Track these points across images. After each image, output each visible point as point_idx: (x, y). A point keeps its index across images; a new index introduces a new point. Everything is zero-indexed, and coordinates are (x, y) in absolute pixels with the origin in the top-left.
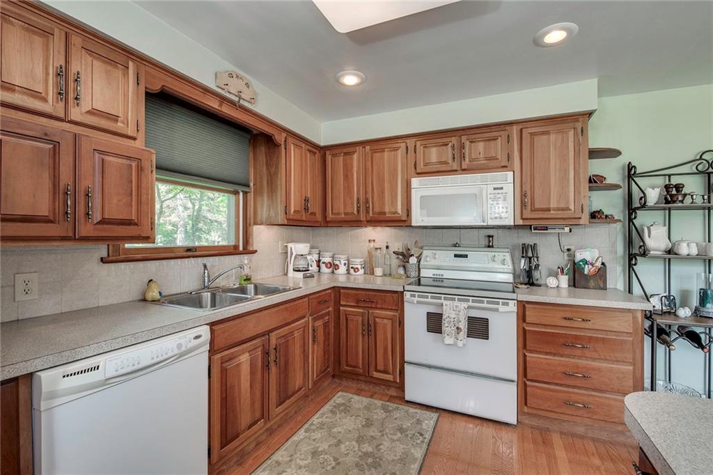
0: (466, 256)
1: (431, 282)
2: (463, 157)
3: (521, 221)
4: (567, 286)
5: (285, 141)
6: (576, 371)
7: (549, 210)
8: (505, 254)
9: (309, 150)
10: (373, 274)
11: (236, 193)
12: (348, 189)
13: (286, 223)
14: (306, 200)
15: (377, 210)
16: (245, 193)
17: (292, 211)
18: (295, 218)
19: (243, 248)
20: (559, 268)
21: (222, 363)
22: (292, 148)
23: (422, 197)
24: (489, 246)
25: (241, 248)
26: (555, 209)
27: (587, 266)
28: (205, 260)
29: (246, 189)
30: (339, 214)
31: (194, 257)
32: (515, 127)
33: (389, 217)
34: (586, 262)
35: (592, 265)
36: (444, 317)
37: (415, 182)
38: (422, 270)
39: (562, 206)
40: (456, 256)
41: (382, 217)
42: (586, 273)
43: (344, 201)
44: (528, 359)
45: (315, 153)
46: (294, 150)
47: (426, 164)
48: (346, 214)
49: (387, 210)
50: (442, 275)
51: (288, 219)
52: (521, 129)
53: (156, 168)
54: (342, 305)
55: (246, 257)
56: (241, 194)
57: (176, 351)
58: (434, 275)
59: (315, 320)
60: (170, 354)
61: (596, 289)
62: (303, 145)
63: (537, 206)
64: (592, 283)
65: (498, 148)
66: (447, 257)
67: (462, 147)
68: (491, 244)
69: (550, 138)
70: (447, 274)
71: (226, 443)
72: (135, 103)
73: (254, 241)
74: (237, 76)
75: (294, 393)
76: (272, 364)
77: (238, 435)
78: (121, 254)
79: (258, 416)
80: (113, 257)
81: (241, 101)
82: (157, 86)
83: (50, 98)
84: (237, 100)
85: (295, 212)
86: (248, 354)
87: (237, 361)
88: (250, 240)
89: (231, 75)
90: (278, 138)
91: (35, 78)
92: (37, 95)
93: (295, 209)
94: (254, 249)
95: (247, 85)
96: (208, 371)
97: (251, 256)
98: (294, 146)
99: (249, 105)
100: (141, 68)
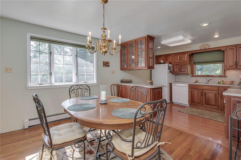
5: (226, 49)
19: (224, 76)
51: (227, 68)
62: (235, 47)
71: (192, 102)
72: (187, 58)
73: (226, 74)
74: (204, 45)
75: (212, 105)
76: (203, 96)
77: (195, 102)
78: (194, 76)
79: (199, 102)
80: (193, 76)
81: (205, 48)
82: (191, 54)
83: (179, 61)
84: (204, 49)
85: (229, 66)
86: (197, 91)
87: (194, 91)
88: (225, 74)
89: (202, 46)
90: (222, 49)
91: (178, 59)
92: (178, 61)
93: (230, 65)
94: (227, 76)
95: (207, 45)
96: (189, 91)
97: (225, 78)
98: (229, 49)
99: (208, 48)
100: (188, 53)
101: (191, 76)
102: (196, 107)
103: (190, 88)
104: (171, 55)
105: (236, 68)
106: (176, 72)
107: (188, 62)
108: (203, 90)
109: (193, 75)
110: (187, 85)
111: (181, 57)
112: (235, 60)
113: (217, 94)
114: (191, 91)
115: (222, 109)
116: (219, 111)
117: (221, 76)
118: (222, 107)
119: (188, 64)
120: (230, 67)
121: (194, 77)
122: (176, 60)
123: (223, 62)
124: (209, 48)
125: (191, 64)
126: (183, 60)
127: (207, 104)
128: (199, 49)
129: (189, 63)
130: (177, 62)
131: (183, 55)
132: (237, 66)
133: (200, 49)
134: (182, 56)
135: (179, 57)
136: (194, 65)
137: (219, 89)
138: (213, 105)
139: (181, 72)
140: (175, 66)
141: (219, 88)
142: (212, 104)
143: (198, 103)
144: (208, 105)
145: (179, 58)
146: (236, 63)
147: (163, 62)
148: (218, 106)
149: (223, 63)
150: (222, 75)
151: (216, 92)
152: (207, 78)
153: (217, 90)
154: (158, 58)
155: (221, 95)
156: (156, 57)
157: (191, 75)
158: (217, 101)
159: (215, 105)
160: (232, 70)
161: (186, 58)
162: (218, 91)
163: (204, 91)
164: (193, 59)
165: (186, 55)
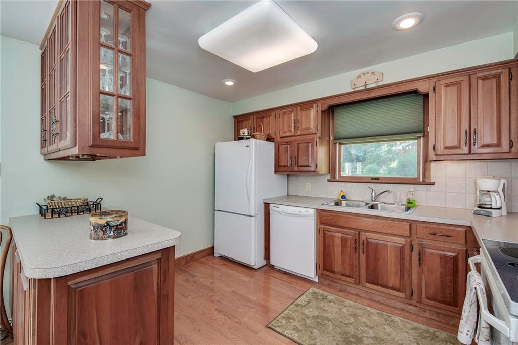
5: (435, 86)
9: (479, 78)
11: (418, 138)
13: (435, 159)
17: (442, 147)
19: (423, 179)
22: (443, 89)
46: (446, 89)
51: (436, 155)
55: (423, 187)
62: (467, 76)
71: (325, 269)
72: (316, 120)
73: (432, 175)
74: (364, 74)
75: (388, 287)
76: (361, 252)
77: (334, 272)
78: (337, 178)
79: (347, 273)
80: (333, 179)
81: (368, 87)
82: (326, 107)
83: (293, 130)
84: (363, 88)
85: (446, 148)
86: (340, 235)
87: (333, 234)
88: (427, 174)
89: (359, 77)
90: (423, 87)
91: (290, 126)
92: (290, 131)
93: (448, 144)
94: (432, 181)
95: (373, 73)
96: (318, 231)
97: (429, 186)
98: (447, 85)
99: (374, 85)
100: (319, 103)
101: (329, 181)
102: (339, 287)
103: (321, 223)
104: (273, 114)
105: (470, 152)
106: (284, 166)
107: (319, 134)
108: (359, 231)
109: (335, 177)
110: (312, 212)
111: (299, 118)
112: (465, 126)
113: (407, 249)
114: (324, 234)
115: (422, 306)
116: (411, 307)
117: (414, 182)
118: (424, 296)
119: (318, 139)
120: (447, 152)
121: (336, 183)
122: (286, 129)
123: (421, 134)
124: (379, 84)
125: (329, 141)
126: (304, 127)
127: (372, 283)
128: (349, 89)
129: (320, 138)
130: (288, 134)
131: (303, 113)
132: (472, 148)
133: (352, 90)
134: (301, 116)
135: (294, 117)
136: (338, 145)
137: (413, 232)
138: (393, 289)
139: (299, 166)
140: (282, 148)
141: (414, 226)
142: (390, 286)
143: (343, 275)
144: (377, 284)
145: (295, 123)
146: (468, 136)
147: (246, 133)
148: (408, 292)
149: (422, 138)
150: (419, 177)
151: (402, 241)
152: (372, 185)
153: (408, 233)
154: (241, 124)
155: (420, 255)
156: (236, 120)
157: (329, 177)
158: (406, 276)
159: (397, 288)
160: (452, 160)
161: (312, 119)
162: (410, 236)
163: (364, 236)
164: (333, 126)
165: (313, 113)
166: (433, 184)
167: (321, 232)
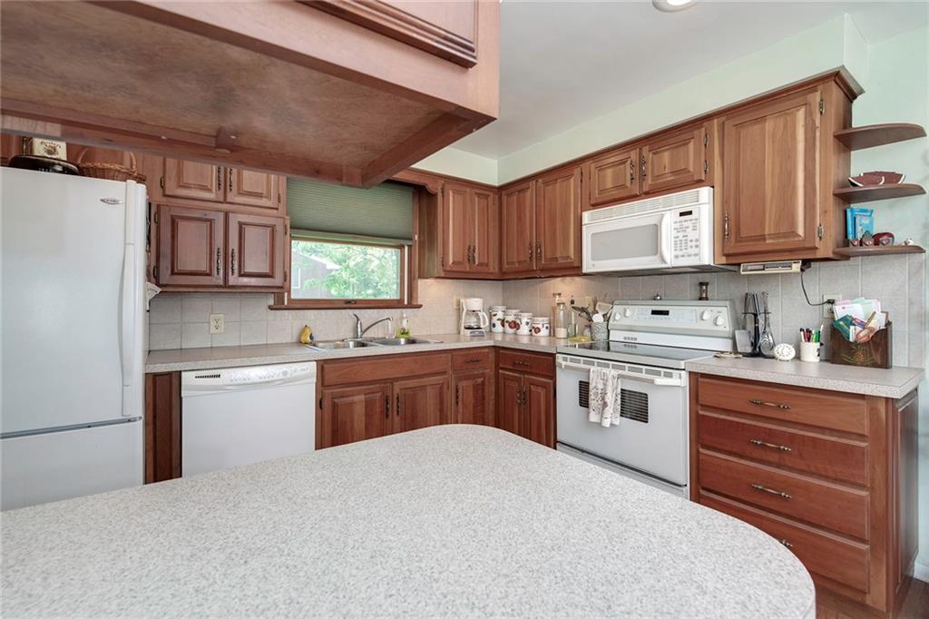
0: (666, 313)
1: (621, 347)
2: (643, 176)
3: (724, 258)
4: (818, 360)
5: (442, 189)
6: (769, 485)
7: (762, 238)
8: (720, 309)
9: (476, 193)
10: (554, 336)
11: (401, 247)
12: (521, 232)
13: (443, 275)
14: (471, 249)
15: (549, 256)
16: (410, 247)
17: (451, 262)
18: (454, 269)
19: (408, 301)
20: (801, 330)
21: (333, 398)
22: (451, 193)
23: (593, 234)
24: (701, 299)
25: (406, 303)
26: (773, 236)
27: (852, 327)
28: (357, 312)
29: (410, 243)
30: (513, 263)
31: (351, 308)
32: (716, 121)
33: (561, 264)
34: (849, 321)
35: (863, 325)
36: (591, 387)
37: (586, 216)
38: (611, 332)
39: (783, 229)
40: (654, 312)
41: (553, 265)
42: (851, 340)
43: (518, 248)
44: (701, 457)
45: (488, 195)
46: (454, 197)
47: (601, 192)
48: (519, 262)
49: (558, 255)
50: (636, 339)
51: (445, 271)
52: (723, 123)
53: (291, 228)
54: (502, 369)
55: (409, 311)
56: (406, 248)
57: (281, 377)
58: (625, 338)
59: (460, 379)
60: (276, 378)
61: (867, 366)
62: (468, 190)
63: (744, 234)
64: (860, 357)
65: (690, 156)
66: (642, 314)
67: (642, 162)
68: (704, 296)
69: (764, 128)
70: (642, 338)
73: (419, 295)
76: (395, 413)
78: (286, 303)
80: (280, 306)
83: (214, 187)
85: (454, 263)
86: (362, 397)
88: (413, 294)
90: (432, 186)
93: (455, 260)
96: (319, 403)
97: (415, 310)
103: (326, 387)
105: (470, 271)
106: (194, 273)
109: (281, 301)
110: (312, 367)
112: (467, 241)
114: (334, 405)
117: (398, 305)
126: (247, 188)
130: (197, 193)
132: (472, 265)
139: (242, 275)
150: (403, 298)
155: (458, 390)
157: (271, 301)
163: (396, 384)
166: (420, 306)
167: (327, 403)
